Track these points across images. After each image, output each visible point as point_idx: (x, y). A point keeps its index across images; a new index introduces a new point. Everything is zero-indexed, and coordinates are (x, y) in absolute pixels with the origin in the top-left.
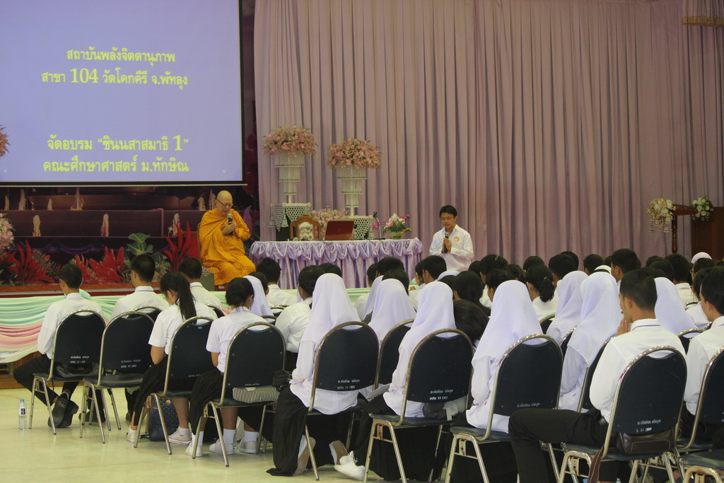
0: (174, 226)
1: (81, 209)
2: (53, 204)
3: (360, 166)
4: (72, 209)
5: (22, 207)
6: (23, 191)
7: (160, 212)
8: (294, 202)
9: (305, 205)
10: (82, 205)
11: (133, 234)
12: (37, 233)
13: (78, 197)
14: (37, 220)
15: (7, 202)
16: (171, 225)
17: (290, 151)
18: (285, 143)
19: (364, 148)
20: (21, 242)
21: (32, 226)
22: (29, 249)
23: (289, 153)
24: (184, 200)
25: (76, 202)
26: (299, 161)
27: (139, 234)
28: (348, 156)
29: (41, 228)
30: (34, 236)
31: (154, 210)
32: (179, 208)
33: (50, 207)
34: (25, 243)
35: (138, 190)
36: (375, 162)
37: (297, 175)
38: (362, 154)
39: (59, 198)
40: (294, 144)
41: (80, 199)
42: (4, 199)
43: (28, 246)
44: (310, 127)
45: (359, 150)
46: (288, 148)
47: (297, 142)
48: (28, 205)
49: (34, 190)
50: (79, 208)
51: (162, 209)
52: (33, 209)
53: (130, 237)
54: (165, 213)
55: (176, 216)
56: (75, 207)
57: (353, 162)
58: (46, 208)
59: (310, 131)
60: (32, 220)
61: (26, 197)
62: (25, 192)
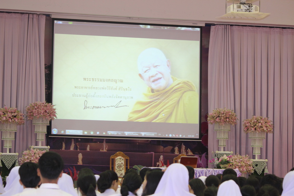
0: (160, 162)
1: (106, 151)
2: (90, 147)
3: (259, 132)
4: (101, 151)
5: (72, 148)
6: (73, 140)
7: (152, 153)
8: (224, 150)
9: (230, 152)
10: (107, 149)
11: (136, 166)
12: (80, 163)
13: (104, 144)
14: (80, 156)
15: (64, 145)
16: (158, 161)
17: (220, 122)
18: (218, 118)
19: (261, 121)
20: (71, 167)
21: (78, 159)
22: (75, 171)
23: (220, 123)
24: (166, 148)
25: (103, 147)
26: (227, 128)
27: (140, 166)
28: (252, 126)
29: (83, 160)
30: (78, 164)
31: (149, 153)
32: (163, 152)
33: (88, 149)
34: (73, 168)
35: (139, 141)
36: (269, 129)
37: (226, 136)
38: (260, 124)
39: (93, 144)
40: (222, 118)
41: (106, 146)
42: (62, 144)
43: (75, 169)
44: (234, 110)
45: (259, 122)
46: (219, 121)
47: (225, 117)
48: (76, 148)
49: (79, 140)
50: (105, 150)
51: (153, 153)
52: (78, 150)
53: (133, 167)
54: (155, 155)
55: (162, 157)
56: (103, 150)
57: (255, 129)
58: (86, 149)
59: (234, 112)
60: (78, 156)
61: (74, 143)
62: (74, 140)
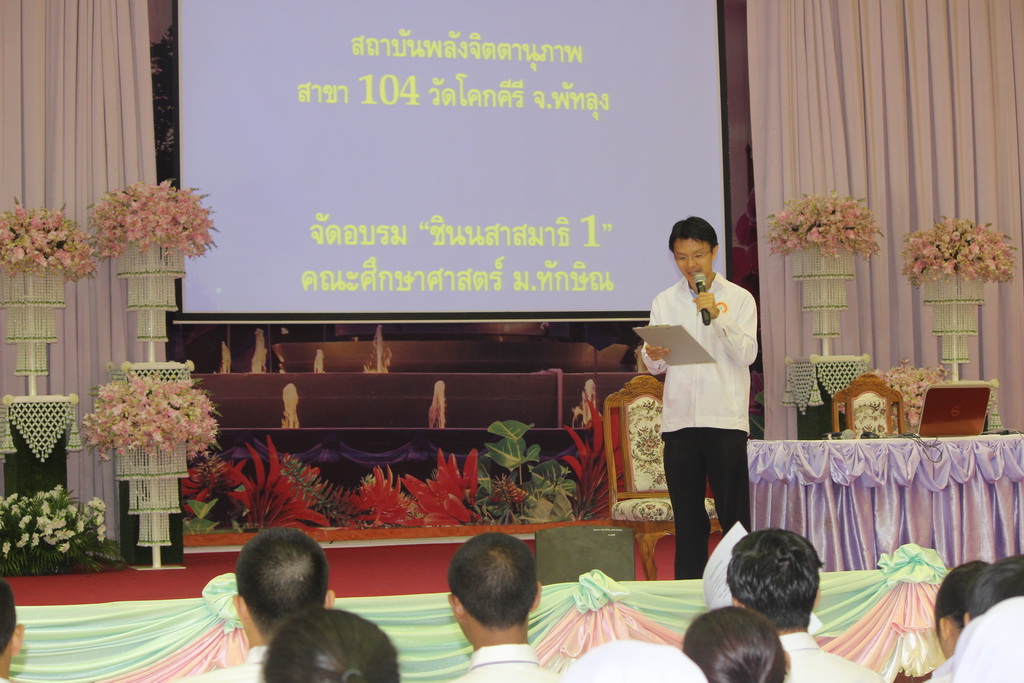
0: (585, 405)
1: (386, 372)
2: (325, 359)
3: (973, 278)
4: (367, 371)
5: (258, 366)
6: (260, 333)
7: (556, 375)
8: (833, 353)
9: (858, 358)
10: (388, 362)
11: (498, 423)
12: (291, 421)
13: (379, 345)
14: (290, 395)
15: (226, 356)
16: (578, 402)
17: (825, 244)
18: (814, 229)
19: (979, 238)
20: (256, 440)
22: (274, 456)
23: (823, 250)
24: (604, 350)
25: (376, 355)
26: (844, 264)
27: (512, 422)
28: (947, 255)
29: (301, 410)
30: (285, 426)
31: (542, 372)
32: (595, 369)
33: (319, 366)
34: (265, 443)
35: (507, 329)
36: (1003, 268)
37: (840, 296)
38: (976, 250)
39: (336, 346)
40: (833, 230)
41: (384, 351)
42: (220, 350)
43: (272, 448)
44: (864, 195)
45: (969, 243)
46: (821, 240)
47: (841, 225)
48: (272, 363)
49: (285, 331)
50: (381, 370)
51: (559, 371)
52: (282, 372)
53: (490, 430)
54: (565, 379)
55: (590, 385)
56: (374, 366)
57: (956, 268)
58: (310, 367)
59: (864, 204)
60: (281, 393)
61: (266, 346)
62: (265, 335)
